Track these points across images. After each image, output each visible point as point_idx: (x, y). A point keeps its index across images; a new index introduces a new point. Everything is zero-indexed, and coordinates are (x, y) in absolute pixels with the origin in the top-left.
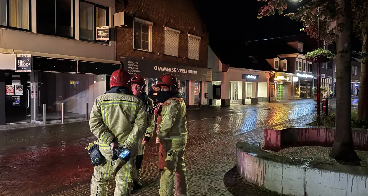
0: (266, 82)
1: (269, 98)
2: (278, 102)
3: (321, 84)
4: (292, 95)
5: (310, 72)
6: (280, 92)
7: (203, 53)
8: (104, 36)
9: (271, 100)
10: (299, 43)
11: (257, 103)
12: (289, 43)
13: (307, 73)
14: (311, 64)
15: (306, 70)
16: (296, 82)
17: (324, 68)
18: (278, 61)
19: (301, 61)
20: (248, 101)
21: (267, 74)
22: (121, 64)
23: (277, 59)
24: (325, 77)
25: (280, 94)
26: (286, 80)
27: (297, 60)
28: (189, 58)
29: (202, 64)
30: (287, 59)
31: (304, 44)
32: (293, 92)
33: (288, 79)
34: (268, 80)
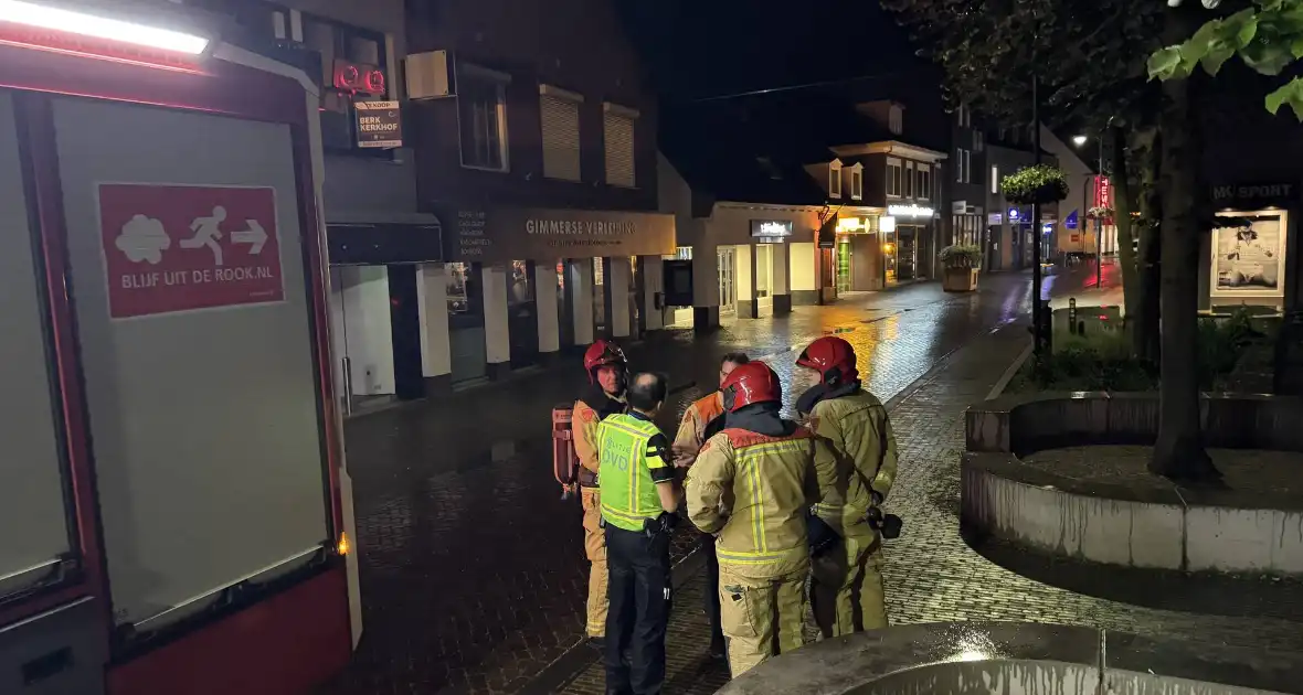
0: (811, 240)
1: (821, 291)
2: (843, 302)
3: (954, 232)
4: (877, 276)
5: (923, 199)
6: (844, 268)
7: (643, 165)
8: (385, 135)
9: (825, 297)
10: (893, 104)
11: (790, 311)
12: (861, 107)
13: (916, 202)
14: (926, 173)
15: (914, 194)
16: (889, 234)
17: (960, 181)
18: (839, 169)
19: (898, 163)
20: (765, 305)
21: (811, 216)
22: (437, 222)
23: (836, 164)
24: (964, 211)
25: (843, 275)
26: (863, 230)
27: (890, 162)
28: (609, 181)
29: (641, 199)
30: (862, 159)
31: (904, 108)
32: (879, 264)
33: (867, 227)
34: (817, 234)
